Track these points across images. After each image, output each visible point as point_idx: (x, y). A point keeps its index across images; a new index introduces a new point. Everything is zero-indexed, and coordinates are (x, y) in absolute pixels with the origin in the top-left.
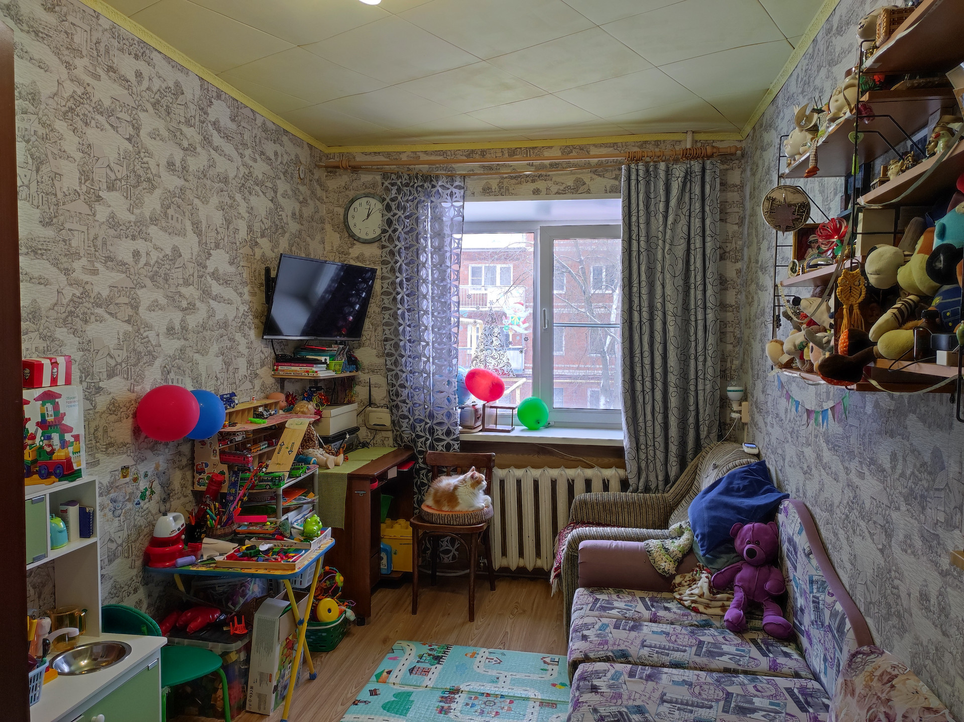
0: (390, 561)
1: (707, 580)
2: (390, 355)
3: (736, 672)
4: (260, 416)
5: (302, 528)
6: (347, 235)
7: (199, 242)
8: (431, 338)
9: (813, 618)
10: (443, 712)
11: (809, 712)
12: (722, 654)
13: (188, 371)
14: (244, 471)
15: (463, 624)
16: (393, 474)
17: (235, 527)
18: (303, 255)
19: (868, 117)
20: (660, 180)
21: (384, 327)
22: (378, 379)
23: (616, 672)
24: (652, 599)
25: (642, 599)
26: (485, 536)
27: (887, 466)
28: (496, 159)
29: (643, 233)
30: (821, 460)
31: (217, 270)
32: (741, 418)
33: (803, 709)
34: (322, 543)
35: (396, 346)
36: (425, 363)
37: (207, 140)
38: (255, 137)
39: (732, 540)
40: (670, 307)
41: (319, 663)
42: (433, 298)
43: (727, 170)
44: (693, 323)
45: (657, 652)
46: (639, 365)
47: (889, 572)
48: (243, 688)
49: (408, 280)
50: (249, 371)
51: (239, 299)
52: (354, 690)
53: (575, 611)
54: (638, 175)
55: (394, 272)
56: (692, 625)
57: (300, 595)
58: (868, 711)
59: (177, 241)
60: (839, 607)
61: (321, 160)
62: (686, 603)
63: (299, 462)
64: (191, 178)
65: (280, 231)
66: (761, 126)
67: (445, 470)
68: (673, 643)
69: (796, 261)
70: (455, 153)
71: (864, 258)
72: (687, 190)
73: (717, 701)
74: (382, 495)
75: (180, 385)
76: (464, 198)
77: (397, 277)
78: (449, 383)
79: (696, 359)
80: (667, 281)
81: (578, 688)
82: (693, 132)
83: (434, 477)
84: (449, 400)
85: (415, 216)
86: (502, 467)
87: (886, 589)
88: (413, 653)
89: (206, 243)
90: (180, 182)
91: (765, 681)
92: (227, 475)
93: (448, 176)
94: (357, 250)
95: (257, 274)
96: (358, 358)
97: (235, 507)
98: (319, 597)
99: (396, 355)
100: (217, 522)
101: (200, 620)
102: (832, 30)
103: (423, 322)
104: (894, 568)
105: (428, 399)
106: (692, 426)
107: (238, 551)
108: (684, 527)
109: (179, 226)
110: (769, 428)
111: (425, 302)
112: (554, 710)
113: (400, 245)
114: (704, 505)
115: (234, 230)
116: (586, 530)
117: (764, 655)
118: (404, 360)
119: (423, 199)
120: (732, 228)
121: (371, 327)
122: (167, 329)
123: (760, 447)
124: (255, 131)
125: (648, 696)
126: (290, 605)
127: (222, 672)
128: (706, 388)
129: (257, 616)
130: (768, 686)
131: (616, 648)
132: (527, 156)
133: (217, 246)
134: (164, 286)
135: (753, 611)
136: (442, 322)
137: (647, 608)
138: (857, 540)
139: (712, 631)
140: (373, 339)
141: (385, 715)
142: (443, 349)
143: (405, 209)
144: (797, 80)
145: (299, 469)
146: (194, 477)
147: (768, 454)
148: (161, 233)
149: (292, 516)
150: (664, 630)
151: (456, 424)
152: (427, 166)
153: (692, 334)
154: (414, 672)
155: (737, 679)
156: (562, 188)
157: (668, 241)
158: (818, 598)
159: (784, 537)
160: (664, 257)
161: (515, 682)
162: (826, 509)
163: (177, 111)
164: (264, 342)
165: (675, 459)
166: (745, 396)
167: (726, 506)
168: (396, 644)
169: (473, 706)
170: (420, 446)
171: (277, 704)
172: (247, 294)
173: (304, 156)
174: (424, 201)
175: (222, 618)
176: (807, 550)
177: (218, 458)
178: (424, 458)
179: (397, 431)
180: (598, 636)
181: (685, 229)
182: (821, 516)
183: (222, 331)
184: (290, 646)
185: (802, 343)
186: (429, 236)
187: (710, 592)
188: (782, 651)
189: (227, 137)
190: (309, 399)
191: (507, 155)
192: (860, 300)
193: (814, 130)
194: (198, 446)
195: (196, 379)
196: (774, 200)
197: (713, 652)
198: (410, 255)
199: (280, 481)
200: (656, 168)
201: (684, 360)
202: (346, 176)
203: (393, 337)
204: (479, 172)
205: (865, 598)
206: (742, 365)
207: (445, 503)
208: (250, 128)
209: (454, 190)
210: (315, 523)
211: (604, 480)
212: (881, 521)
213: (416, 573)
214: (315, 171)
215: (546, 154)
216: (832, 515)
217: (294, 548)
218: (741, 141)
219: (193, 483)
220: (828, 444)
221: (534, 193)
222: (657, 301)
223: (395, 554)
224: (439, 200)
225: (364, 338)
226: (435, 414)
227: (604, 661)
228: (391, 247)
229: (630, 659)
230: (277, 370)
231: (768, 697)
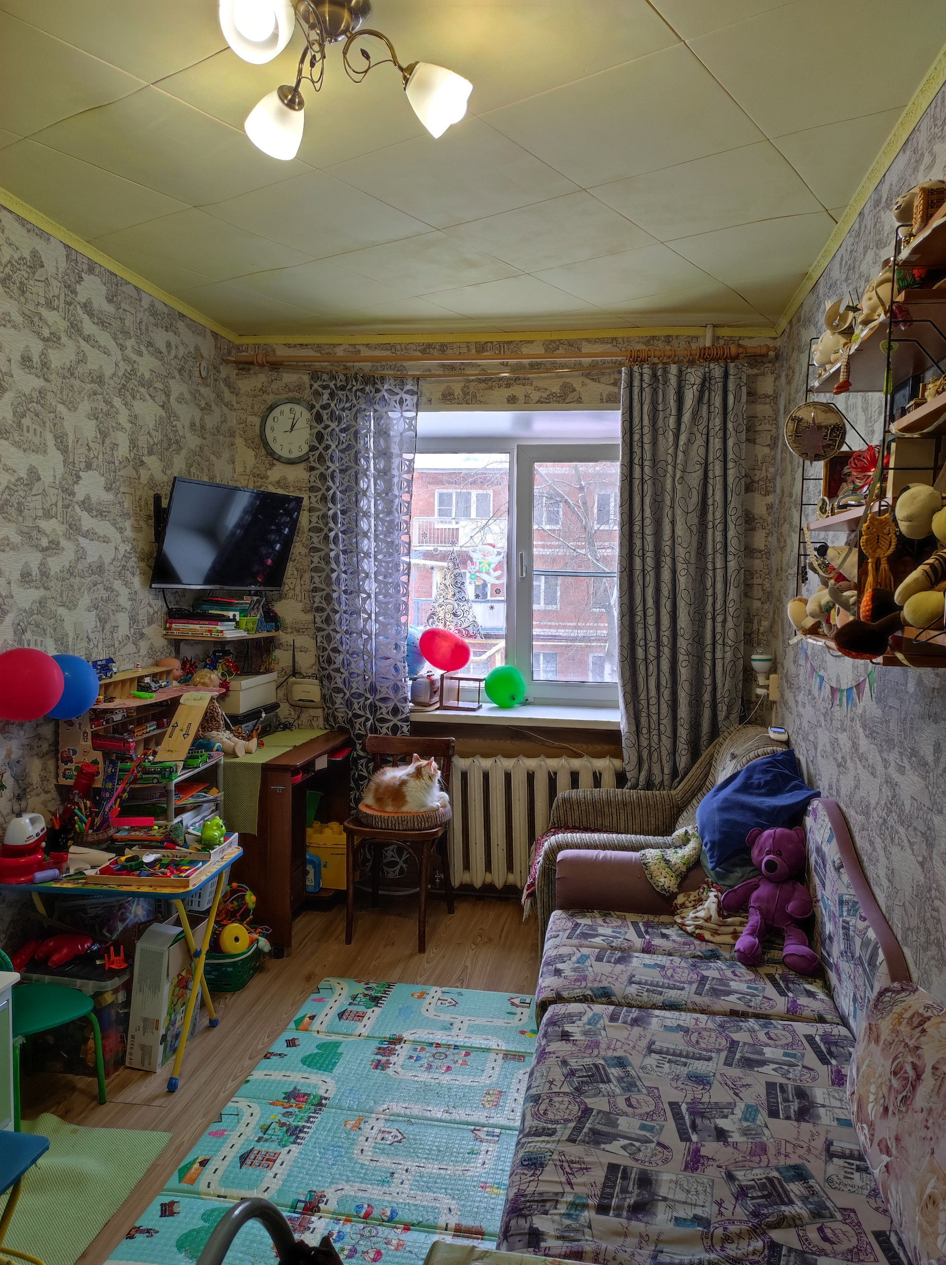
0: (318, 876)
1: (715, 900)
2: (320, 610)
3: (744, 1015)
4: (147, 688)
5: (199, 834)
6: (264, 452)
7: (64, 461)
8: (374, 588)
9: (842, 948)
10: (380, 1067)
11: (831, 1064)
12: (729, 993)
13: (49, 630)
14: (124, 760)
15: (411, 956)
16: (322, 764)
17: (112, 831)
18: (206, 479)
19: (905, 322)
20: (671, 387)
21: (313, 574)
22: (305, 641)
23: (594, 1015)
24: (647, 925)
25: (635, 924)
26: (442, 844)
27: (930, 759)
28: (460, 356)
29: (648, 455)
30: (857, 750)
31: (88, 498)
32: (768, 695)
33: (824, 1061)
34: (226, 853)
35: (328, 598)
36: (366, 620)
37: (75, 328)
38: (141, 322)
39: (748, 850)
40: (680, 551)
41: (222, 1006)
42: (376, 536)
43: (757, 375)
44: (710, 573)
45: (648, 990)
46: (640, 626)
47: (930, 890)
48: (122, 1037)
49: (343, 512)
50: (132, 630)
51: (118, 536)
52: (266, 1040)
53: (549, 939)
54: (642, 380)
55: (326, 502)
56: (694, 957)
57: (196, 919)
58: (893, 1063)
59: (35, 459)
60: (871, 934)
61: (229, 353)
62: (689, 929)
63: (198, 748)
64: (52, 377)
65: (174, 446)
66: (799, 320)
67: (390, 759)
68: (668, 979)
69: (826, 498)
70: (406, 347)
71: (895, 499)
72: (705, 400)
73: (719, 1051)
74: (308, 792)
75: (39, 648)
76: (418, 408)
77: (330, 509)
78: (397, 647)
79: (714, 619)
80: (678, 518)
81: (545, 1035)
82: (714, 326)
83: (377, 768)
84: (396, 669)
85: (353, 430)
86: (463, 755)
87: (925, 912)
88: (345, 993)
89: (74, 463)
90: (39, 383)
91: (780, 1027)
92: (101, 765)
93: (396, 378)
94: (278, 472)
95: (143, 503)
96: (279, 614)
97: (112, 806)
98: (224, 923)
99: (328, 611)
100: (88, 825)
101: (65, 951)
102: (880, 202)
103: (363, 568)
104: (934, 885)
105: (369, 667)
106: (708, 704)
107: (116, 862)
108: (690, 832)
109: (36, 440)
110: (800, 709)
111: (366, 541)
112: (521, 1064)
113: (333, 467)
114: (715, 805)
115: (111, 446)
116: (569, 837)
117: (782, 993)
118: (338, 616)
119: (363, 406)
120: (762, 451)
121: (295, 572)
122: (22, 575)
123: (790, 732)
124: (140, 315)
125: (632, 1044)
126: (182, 932)
127: (94, 1017)
128: (725, 656)
129: (139, 945)
130: (785, 1033)
131: (596, 985)
132: (500, 353)
133: (89, 467)
134: (17, 519)
135: (773, 939)
136: (387, 568)
137: (640, 935)
138: (895, 850)
139: (719, 964)
140: (298, 588)
141: (305, 1072)
142: (389, 603)
143: (339, 419)
144: (841, 264)
145: (197, 757)
146: (57, 767)
147: (799, 741)
148: (13, 449)
149: (187, 818)
150: (659, 962)
151: (405, 699)
152: (370, 364)
153: (709, 587)
154: (344, 1017)
155: (746, 1024)
156: (545, 395)
157: (679, 467)
158: (848, 923)
159: (812, 846)
160: (674, 487)
161: (474, 1029)
162: (862, 812)
163: (34, 290)
164: (153, 592)
165: (686, 747)
166: (774, 667)
167: (742, 806)
168: (323, 982)
169: (418, 1059)
170: (358, 729)
171: (165, 1058)
172: (129, 529)
173: (207, 348)
174: (365, 410)
175: (95, 948)
176: (837, 862)
177: (90, 743)
178: (363, 744)
179: (329, 708)
180: (575, 970)
181: (702, 451)
182: (855, 819)
183: (96, 578)
184: (183, 984)
185: (828, 602)
186: (371, 455)
187: (720, 914)
188: (805, 989)
189: (102, 324)
190: (214, 667)
191: (474, 351)
192: (889, 552)
193: (849, 332)
194: (63, 727)
195: (60, 640)
196: (800, 420)
197: (717, 989)
198: (346, 480)
199: (171, 772)
200: (665, 371)
201: (699, 619)
202: (263, 375)
203: (324, 587)
204: (437, 373)
205: (903, 923)
206: (771, 627)
207: (389, 801)
208: (133, 311)
209: (405, 396)
210: (216, 826)
211: (594, 773)
212: (922, 828)
213: (351, 891)
214: (222, 368)
215: (525, 350)
216: (868, 818)
217: (189, 859)
218: (775, 338)
219: (57, 776)
220: (865, 730)
221: (508, 401)
222: (664, 543)
223: (325, 866)
224: (385, 409)
225: (287, 588)
226: (378, 687)
227: (580, 1001)
228: (322, 469)
229: (613, 999)
230: (170, 628)
231: (783, 1047)
